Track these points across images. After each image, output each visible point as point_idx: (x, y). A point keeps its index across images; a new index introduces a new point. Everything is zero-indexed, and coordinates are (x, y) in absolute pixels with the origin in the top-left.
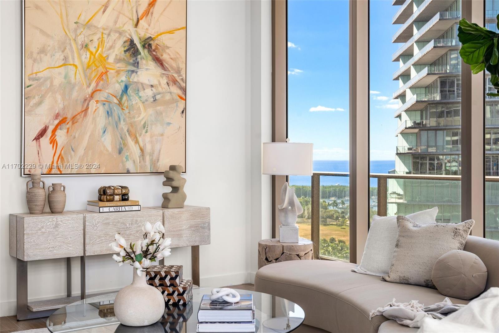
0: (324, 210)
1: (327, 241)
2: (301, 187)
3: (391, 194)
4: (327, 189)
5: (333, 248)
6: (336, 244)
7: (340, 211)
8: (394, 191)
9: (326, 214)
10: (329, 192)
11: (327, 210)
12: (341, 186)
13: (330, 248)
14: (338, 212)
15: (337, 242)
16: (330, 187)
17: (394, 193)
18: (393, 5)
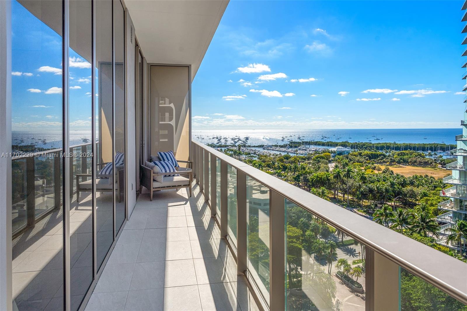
0: (423, 158)
1: (422, 177)
2: (408, 145)
3: (459, 150)
4: (426, 146)
5: (426, 181)
6: (428, 179)
7: (433, 159)
8: (461, 148)
9: (423, 161)
10: (428, 148)
11: (425, 158)
12: (436, 144)
13: (423, 181)
14: (432, 160)
15: (429, 178)
16: (428, 144)
17: (462, 149)
18: (462, 33)
